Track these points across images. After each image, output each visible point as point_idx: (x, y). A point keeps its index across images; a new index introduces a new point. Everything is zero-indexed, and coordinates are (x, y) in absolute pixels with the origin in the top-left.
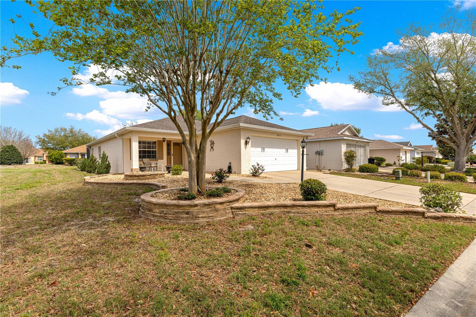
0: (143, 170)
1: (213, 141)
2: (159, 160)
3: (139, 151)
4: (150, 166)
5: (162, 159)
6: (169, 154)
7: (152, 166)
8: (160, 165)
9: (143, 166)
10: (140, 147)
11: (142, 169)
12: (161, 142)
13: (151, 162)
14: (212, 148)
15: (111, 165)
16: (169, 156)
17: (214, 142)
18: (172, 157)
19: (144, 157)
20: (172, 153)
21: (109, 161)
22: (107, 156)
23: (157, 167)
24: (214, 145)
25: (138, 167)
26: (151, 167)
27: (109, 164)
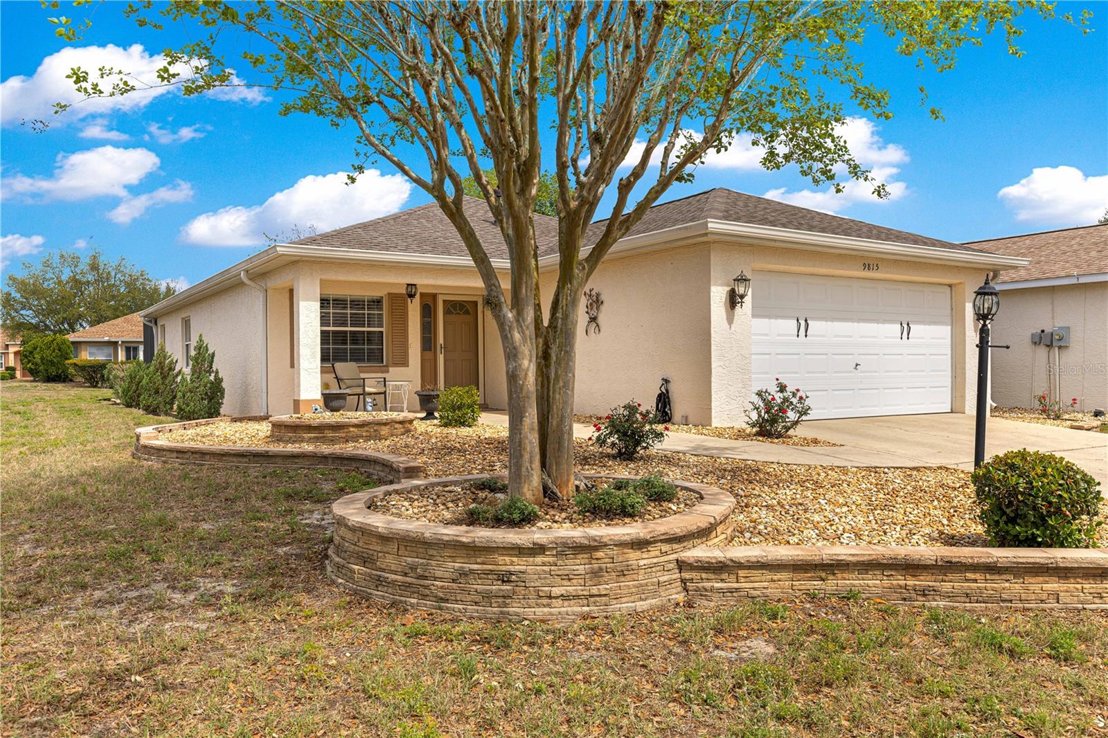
0: (335, 404)
1: (598, 295)
2: (391, 369)
3: (322, 332)
4: (359, 390)
5: (404, 363)
6: (428, 343)
7: (367, 389)
8: (397, 388)
9: (336, 391)
10: (324, 320)
11: (331, 401)
12: (400, 300)
13: (363, 376)
14: (593, 319)
15: (224, 385)
16: (429, 355)
17: (603, 297)
18: (441, 358)
19: (340, 357)
20: (441, 340)
21: (217, 372)
22: (210, 351)
23: (385, 393)
24: (603, 308)
25: (318, 396)
26: (365, 394)
27: (219, 381)
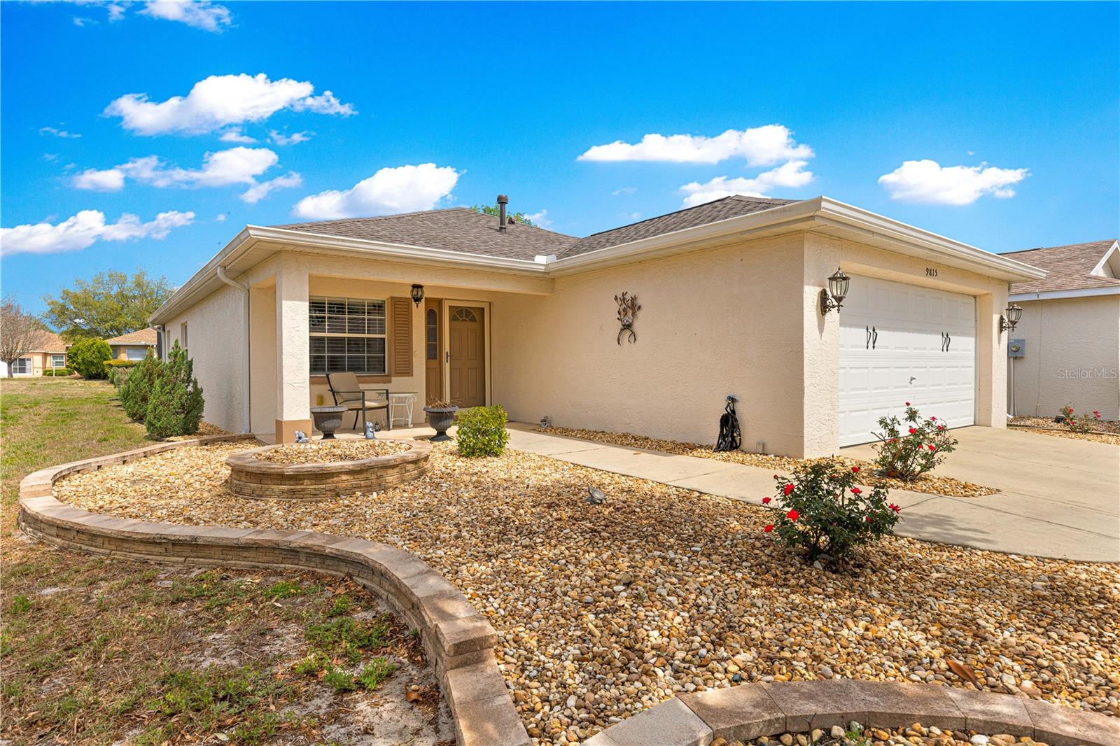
0: (328, 424)
1: (633, 299)
2: (393, 379)
4: (358, 405)
5: (407, 371)
6: (433, 351)
7: (368, 404)
8: (401, 400)
9: (329, 407)
10: (315, 323)
11: (324, 423)
12: (401, 307)
13: (362, 387)
14: (628, 327)
16: (434, 363)
18: (447, 367)
19: (335, 365)
20: (447, 348)
21: (195, 383)
23: (387, 407)
24: (640, 314)
25: (307, 416)
26: (364, 409)
27: (198, 392)
